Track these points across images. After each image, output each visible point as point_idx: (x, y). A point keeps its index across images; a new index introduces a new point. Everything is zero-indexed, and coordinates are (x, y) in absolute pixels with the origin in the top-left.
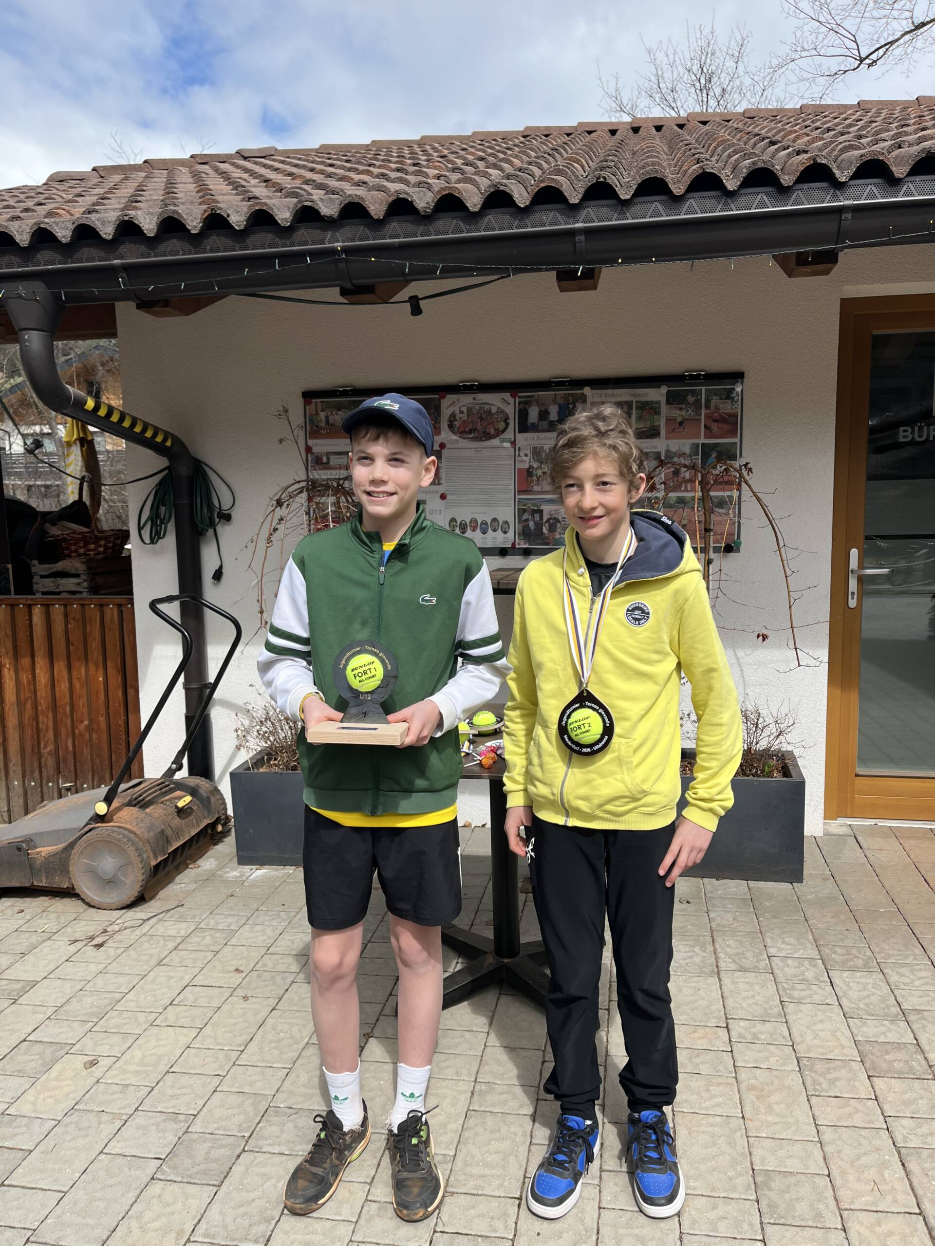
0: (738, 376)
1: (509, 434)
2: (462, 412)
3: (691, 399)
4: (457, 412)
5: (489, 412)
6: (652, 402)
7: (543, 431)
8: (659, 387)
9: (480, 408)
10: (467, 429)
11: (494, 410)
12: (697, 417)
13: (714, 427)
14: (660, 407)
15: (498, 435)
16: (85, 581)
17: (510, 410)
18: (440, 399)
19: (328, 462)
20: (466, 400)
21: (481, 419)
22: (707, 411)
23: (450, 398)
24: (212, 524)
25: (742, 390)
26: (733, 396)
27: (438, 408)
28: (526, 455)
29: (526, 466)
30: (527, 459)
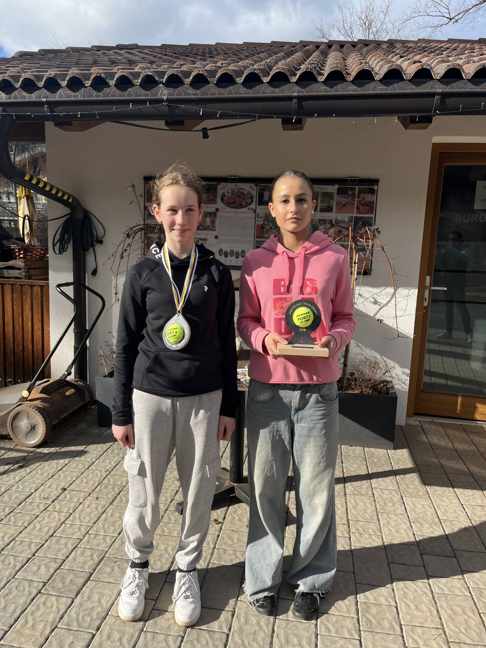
0: (376, 182)
1: (253, 206)
2: (228, 192)
3: (350, 192)
4: (226, 192)
5: (243, 193)
6: (330, 193)
8: (334, 185)
9: (238, 191)
10: (231, 202)
11: (246, 192)
12: (353, 202)
13: (362, 208)
14: (333, 196)
15: (247, 206)
16: (24, 272)
17: (254, 193)
18: (217, 185)
20: (231, 186)
21: (239, 197)
22: (358, 199)
23: (222, 185)
24: (93, 246)
25: (377, 189)
26: (372, 192)
27: (216, 189)
28: (261, 217)
29: (261, 223)
30: (262, 219)
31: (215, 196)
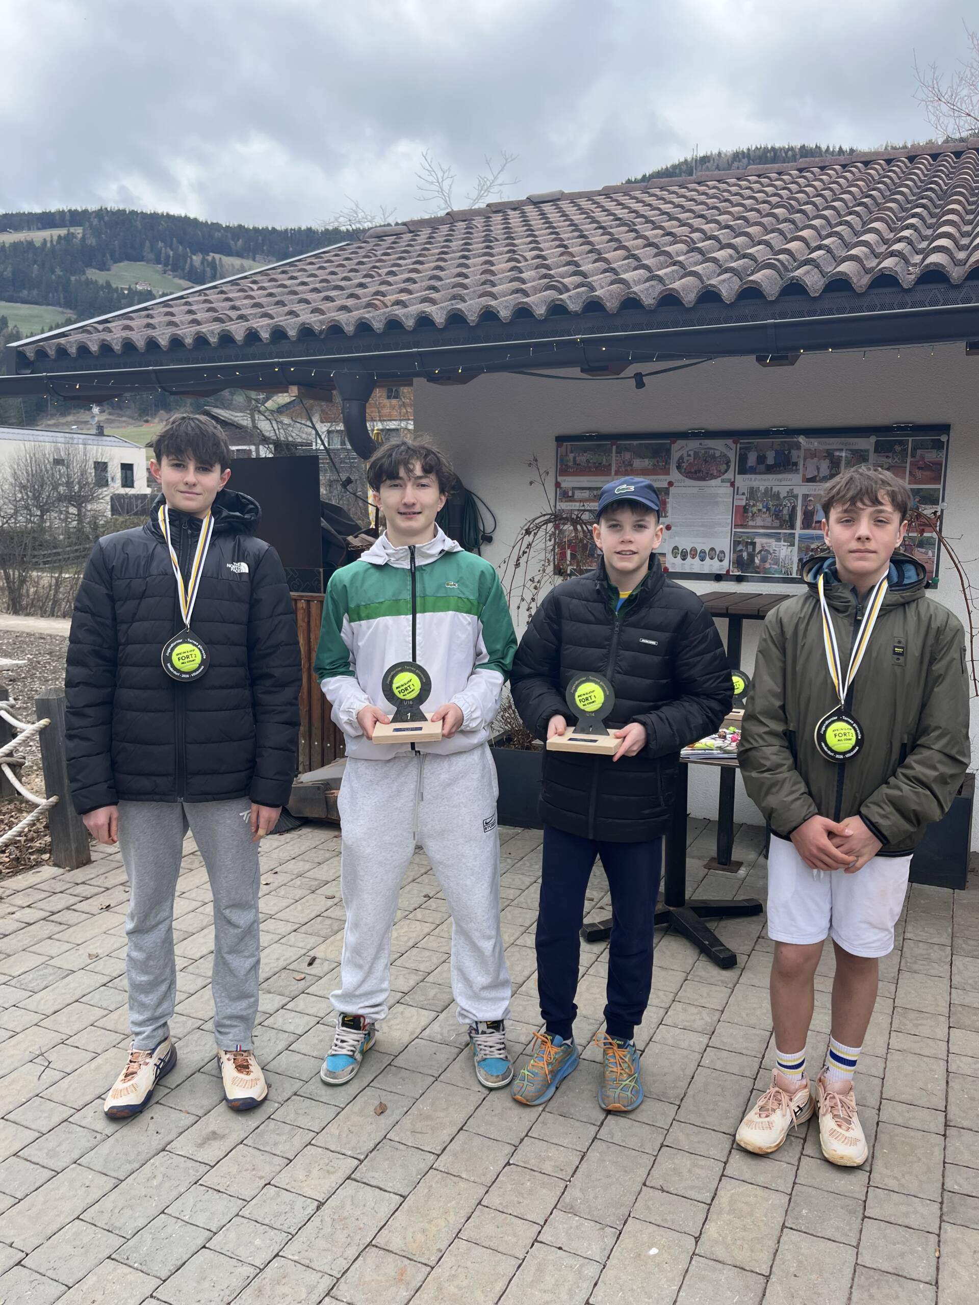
0: (945, 428)
1: (729, 475)
2: (689, 455)
3: (898, 448)
4: (685, 455)
5: (713, 457)
6: (861, 450)
7: (760, 473)
8: (868, 437)
9: (706, 452)
10: (693, 470)
11: (718, 454)
12: (904, 465)
13: (919, 474)
14: (868, 454)
15: (719, 476)
17: (732, 455)
18: (670, 444)
19: (573, 496)
20: (694, 444)
21: (706, 461)
22: (913, 459)
23: (680, 443)
24: (477, 544)
25: (948, 441)
26: (939, 446)
27: (668, 452)
28: (743, 494)
29: (743, 503)
30: (744, 497)
31: (667, 463)
